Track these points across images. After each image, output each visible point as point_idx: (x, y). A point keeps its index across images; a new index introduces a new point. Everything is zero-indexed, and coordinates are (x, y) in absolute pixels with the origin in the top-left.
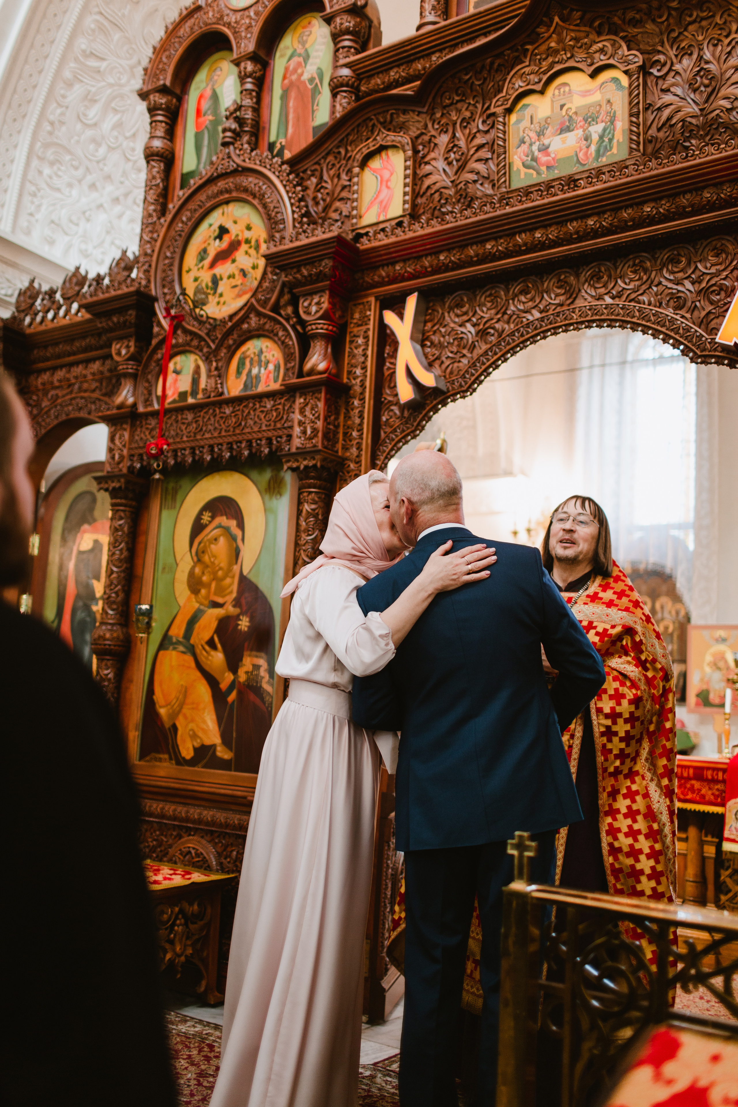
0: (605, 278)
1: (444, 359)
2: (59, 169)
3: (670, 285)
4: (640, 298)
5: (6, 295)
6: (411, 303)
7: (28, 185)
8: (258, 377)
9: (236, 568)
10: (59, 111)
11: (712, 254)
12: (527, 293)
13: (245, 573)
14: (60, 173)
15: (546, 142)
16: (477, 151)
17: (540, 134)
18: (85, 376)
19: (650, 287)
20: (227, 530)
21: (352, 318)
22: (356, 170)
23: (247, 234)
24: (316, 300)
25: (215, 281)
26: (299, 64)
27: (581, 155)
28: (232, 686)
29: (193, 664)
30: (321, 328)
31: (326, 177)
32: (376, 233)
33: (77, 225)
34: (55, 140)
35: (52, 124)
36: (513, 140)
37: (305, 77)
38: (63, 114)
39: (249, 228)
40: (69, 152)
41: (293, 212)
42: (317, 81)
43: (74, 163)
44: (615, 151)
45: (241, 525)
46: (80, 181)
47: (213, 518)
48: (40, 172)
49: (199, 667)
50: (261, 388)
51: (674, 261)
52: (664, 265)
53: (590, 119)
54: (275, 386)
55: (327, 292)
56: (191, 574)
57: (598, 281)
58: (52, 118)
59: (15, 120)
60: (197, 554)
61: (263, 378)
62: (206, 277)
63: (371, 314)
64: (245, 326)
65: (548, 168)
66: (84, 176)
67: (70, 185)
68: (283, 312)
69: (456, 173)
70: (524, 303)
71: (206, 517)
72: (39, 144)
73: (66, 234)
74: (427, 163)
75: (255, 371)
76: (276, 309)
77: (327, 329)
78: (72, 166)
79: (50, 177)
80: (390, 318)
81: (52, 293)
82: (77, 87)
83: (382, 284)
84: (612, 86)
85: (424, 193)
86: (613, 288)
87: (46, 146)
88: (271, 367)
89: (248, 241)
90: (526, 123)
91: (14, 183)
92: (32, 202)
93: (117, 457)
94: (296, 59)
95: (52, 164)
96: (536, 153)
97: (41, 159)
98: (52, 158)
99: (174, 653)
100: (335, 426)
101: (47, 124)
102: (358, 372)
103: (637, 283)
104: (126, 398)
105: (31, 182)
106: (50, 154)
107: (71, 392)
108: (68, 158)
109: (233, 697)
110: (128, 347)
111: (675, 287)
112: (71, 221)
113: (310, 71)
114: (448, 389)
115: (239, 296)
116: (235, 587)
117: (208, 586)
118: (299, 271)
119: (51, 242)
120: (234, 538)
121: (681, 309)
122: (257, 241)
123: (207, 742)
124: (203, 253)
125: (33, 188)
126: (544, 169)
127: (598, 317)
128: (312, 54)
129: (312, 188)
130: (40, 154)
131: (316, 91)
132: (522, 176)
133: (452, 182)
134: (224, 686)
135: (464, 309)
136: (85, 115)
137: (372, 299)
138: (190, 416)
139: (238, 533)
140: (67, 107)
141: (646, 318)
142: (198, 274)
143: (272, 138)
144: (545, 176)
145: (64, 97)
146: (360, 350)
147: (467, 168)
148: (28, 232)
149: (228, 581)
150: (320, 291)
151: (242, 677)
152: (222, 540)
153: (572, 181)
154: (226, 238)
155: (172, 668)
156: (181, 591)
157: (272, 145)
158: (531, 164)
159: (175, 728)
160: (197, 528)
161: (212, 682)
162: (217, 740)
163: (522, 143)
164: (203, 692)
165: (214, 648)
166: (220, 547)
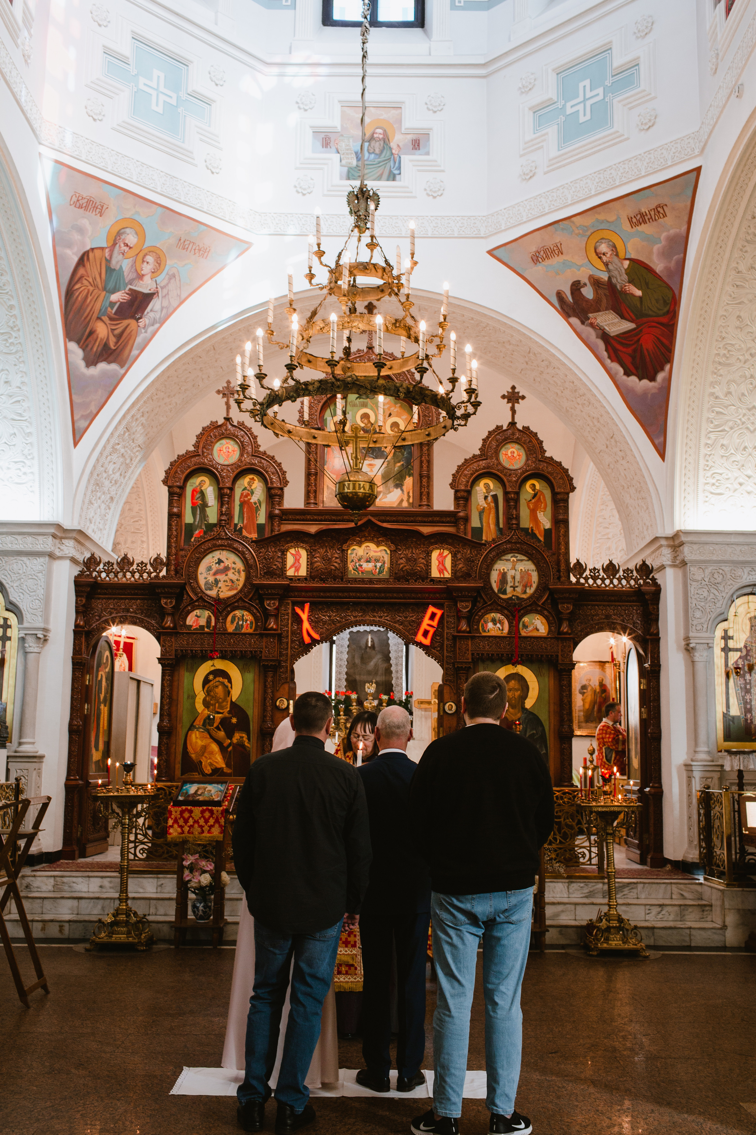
0: (377, 611)
3: (398, 617)
6: (307, 607)
8: (242, 625)
9: (229, 699)
11: (412, 611)
12: (349, 610)
13: (234, 700)
15: (361, 564)
16: (336, 559)
17: (359, 560)
19: (392, 616)
20: (223, 684)
23: (233, 566)
24: (273, 602)
25: (217, 582)
26: (248, 494)
27: (374, 572)
28: (230, 745)
29: (208, 736)
31: (269, 550)
36: (349, 560)
37: (252, 501)
39: (234, 563)
42: (258, 504)
44: (384, 573)
45: (230, 681)
47: (215, 678)
49: (212, 737)
50: (244, 631)
51: (402, 611)
52: (398, 612)
54: (250, 631)
55: (278, 600)
56: (204, 701)
57: (375, 612)
60: (207, 691)
61: (245, 627)
62: (211, 579)
63: (290, 607)
65: (362, 573)
69: (328, 566)
71: (211, 677)
74: (316, 558)
75: (241, 623)
76: (251, 599)
80: (298, 611)
83: (295, 597)
84: (384, 552)
85: (316, 570)
86: (380, 614)
88: (249, 623)
89: (234, 568)
90: (354, 555)
93: (167, 649)
94: (246, 491)
96: (358, 567)
99: (197, 732)
102: (286, 629)
103: (388, 615)
104: (170, 624)
109: (231, 748)
110: (171, 602)
113: (254, 499)
115: (230, 590)
116: (229, 706)
117: (214, 705)
120: (227, 687)
122: (239, 570)
123: (218, 766)
124: (209, 569)
126: (360, 573)
128: (255, 492)
131: (257, 509)
132: (353, 573)
133: (326, 568)
134: (225, 745)
135: (325, 611)
137: (292, 603)
139: (229, 685)
142: (206, 576)
143: (236, 521)
144: (361, 575)
146: (286, 621)
147: (331, 564)
149: (225, 703)
150: (274, 599)
151: (235, 740)
152: (220, 687)
153: (371, 581)
154: (222, 564)
155: (197, 738)
156: (200, 707)
157: (236, 525)
158: (356, 569)
159: (201, 763)
160: (206, 681)
161: (219, 743)
162: (224, 766)
163: (352, 561)
164: (215, 747)
165: (220, 730)
166: (220, 690)
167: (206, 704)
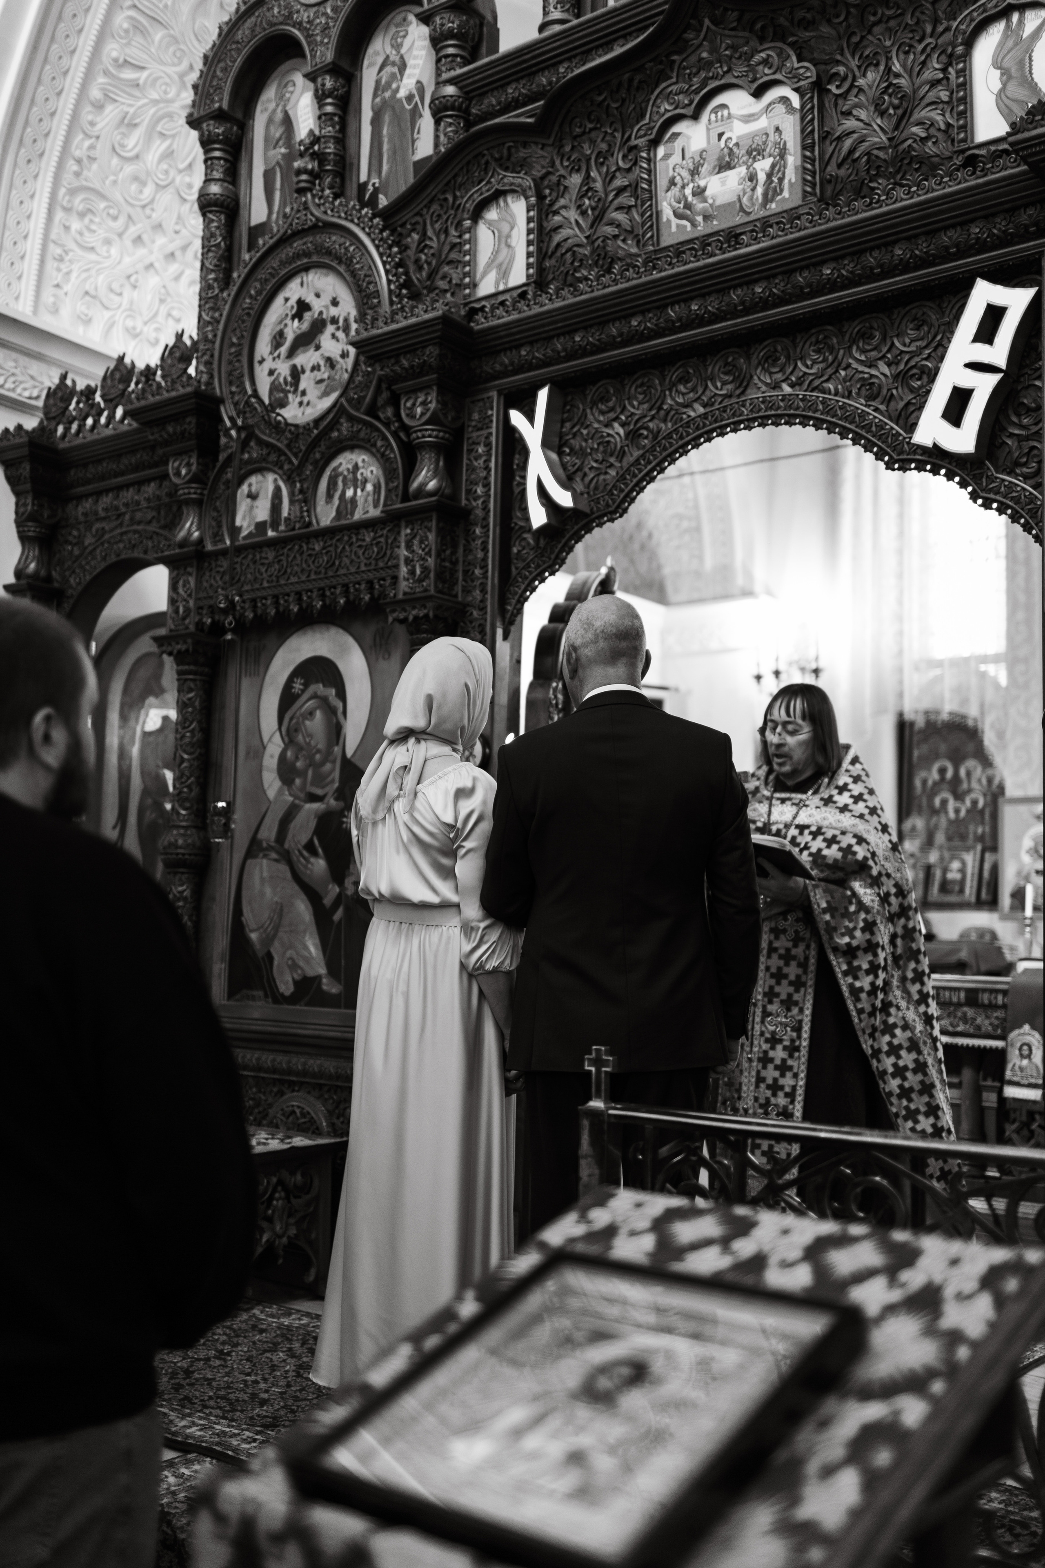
0: (783, 360)
1: (586, 470)
2: (91, 221)
3: (861, 368)
4: (825, 385)
5: (30, 398)
7: (51, 246)
8: (353, 500)
9: (337, 750)
10: (87, 143)
11: (911, 326)
12: (687, 382)
13: (349, 753)
14: (93, 227)
15: (702, 183)
16: (617, 195)
17: (694, 172)
18: (138, 503)
19: (837, 371)
20: (324, 700)
21: (470, 420)
22: (467, 223)
23: (334, 311)
24: (420, 400)
25: (296, 373)
26: (393, 76)
27: (745, 200)
28: (338, 900)
29: (289, 875)
30: (430, 435)
31: (430, 233)
32: (493, 308)
33: (120, 294)
34: (85, 183)
35: (79, 161)
37: (402, 94)
38: (92, 147)
39: (335, 303)
40: (103, 196)
41: (389, 282)
42: (417, 98)
43: (111, 211)
44: (786, 194)
45: (342, 695)
46: (120, 235)
47: (306, 685)
48: (67, 228)
49: (297, 878)
50: (358, 516)
51: (865, 336)
52: (853, 341)
53: (755, 152)
54: (374, 513)
55: (435, 388)
56: (282, 758)
57: (774, 366)
58: (78, 153)
59: (29, 161)
60: (288, 731)
61: (360, 503)
62: (284, 369)
63: (493, 413)
64: (335, 434)
65: (706, 218)
66: (126, 228)
67: (108, 242)
68: (381, 415)
69: (592, 226)
70: (683, 394)
71: (299, 685)
72: (62, 191)
73: (107, 308)
74: (556, 213)
75: (349, 493)
76: (372, 411)
77: (436, 437)
78: (108, 214)
79: (81, 234)
81: (89, 392)
82: (109, 108)
83: (505, 374)
84: (781, 108)
85: (553, 253)
86: (792, 373)
87: (73, 192)
88: (369, 487)
89: (334, 321)
90: (676, 158)
91: (33, 247)
92: (59, 270)
93: (181, 610)
94: (389, 69)
95: (82, 215)
96: (690, 198)
97: (67, 210)
98: (81, 208)
99: (265, 861)
100: (451, 562)
101: (72, 162)
102: (480, 490)
103: (821, 366)
104: (189, 533)
105: (54, 242)
106: (78, 203)
107: (121, 525)
108: (102, 205)
109: (338, 915)
110: (189, 465)
111: (867, 370)
112: (112, 290)
113: (407, 86)
114: (592, 510)
115: (325, 394)
116: (337, 774)
117: (303, 774)
118: (397, 362)
119: (87, 321)
120: (333, 711)
121: (874, 400)
122: (346, 320)
123: (310, 973)
124: (278, 339)
125: (59, 251)
126: (700, 219)
127: (773, 412)
128: (410, 62)
129: (414, 246)
130: (65, 203)
131: (415, 114)
132: (674, 229)
133: (587, 237)
134: (328, 901)
135: (611, 404)
136: (122, 146)
137: (494, 394)
138: (270, 555)
139: (338, 705)
140: (98, 137)
141: (832, 412)
142: (273, 366)
143: (363, 178)
144: (702, 229)
145: (92, 124)
146: (481, 461)
147: (605, 220)
148: (55, 310)
149: (328, 766)
150: (425, 388)
151: (350, 888)
152: (318, 714)
153: (732, 236)
154: (307, 316)
155: (263, 880)
156: (272, 783)
157: (362, 187)
158: (685, 212)
159: (270, 957)
160: (287, 699)
161: (313, 896)
162: (322, 970)
163: (672, 183)
164: (303, 908)
165: (314, 853)
166: (317, 724)
167: (286, 771)
